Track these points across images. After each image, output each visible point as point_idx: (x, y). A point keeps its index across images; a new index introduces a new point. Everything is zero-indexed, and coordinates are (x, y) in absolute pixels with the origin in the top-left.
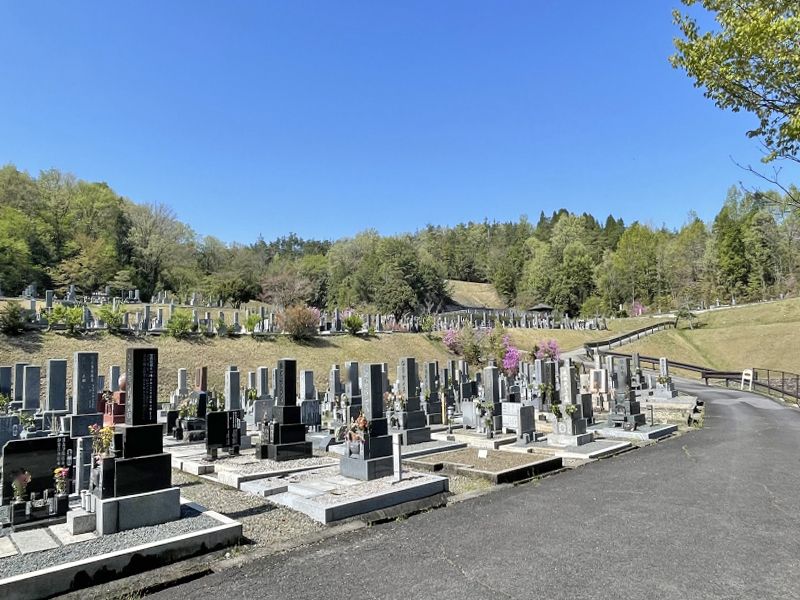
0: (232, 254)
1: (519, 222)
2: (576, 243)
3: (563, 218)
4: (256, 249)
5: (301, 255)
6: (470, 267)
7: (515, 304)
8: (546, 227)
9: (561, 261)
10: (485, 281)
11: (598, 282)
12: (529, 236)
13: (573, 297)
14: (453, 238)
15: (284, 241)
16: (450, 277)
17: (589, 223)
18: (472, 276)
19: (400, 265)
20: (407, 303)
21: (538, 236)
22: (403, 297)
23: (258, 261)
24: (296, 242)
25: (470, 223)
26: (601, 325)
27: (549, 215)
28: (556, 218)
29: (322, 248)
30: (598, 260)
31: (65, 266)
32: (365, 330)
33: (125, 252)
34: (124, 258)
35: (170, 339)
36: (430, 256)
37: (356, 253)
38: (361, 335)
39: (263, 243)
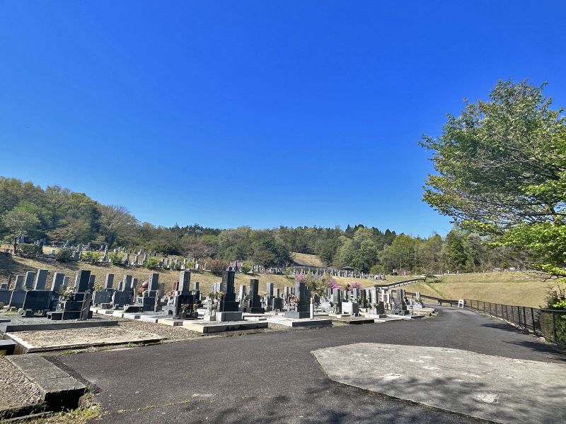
0: (159, 231)
1: (334, 229)
2: (368, 241)
3: (360, 229)
4: (173, 230)
5: (201, 235)
6: (305, 247)
7: (331, 265)
8: (350, 232)
9: (359, 248)
10: (314, 254)
11: (381, 259)
12: (340, 235)
13: (366, 265)
14: (295, 233)
15: (191, 227)
16: (293, 251)
17: (376, 232)
18: (305, 250)
19: (264, 243)
20: (272, 261)
21: (345, 236)
22: (270, 259)
23: (175, 235)
24: (198, 228)
25: (305, 227)
26: (383, 278)
27: (353, 226)
28: (356, 228)
29: (216, 232)
30: (381, 248)
31: (58, 230)
32: (251, 272)
33: (96, 227)
34: (95, 230)
35: (146, 269)
36: (282, 240)
37: (236, 236)
38: (249, 274)
39: (178, 227)
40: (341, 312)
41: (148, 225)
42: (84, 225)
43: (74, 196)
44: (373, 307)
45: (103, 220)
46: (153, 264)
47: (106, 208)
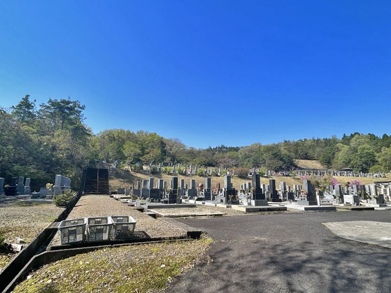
0: (199, 152)
1: (331, 138)
2: (365, 145)
3: (357, 136)
4: (208, 150)
5: (226, 152)
6: (306, 154)
7: (331, 168)
8: (346, 140)
9: (357, 152)
10: (314, 160)
11: (380, 160)
12: (337, 143)
13: (364, 165)
14: (297, 145)
15: (219, 147)
16: (296, 158)
17: (372, 137)
18: (307, 157)
19: (272, 154)
20: (280, 167)
21: (342, 143)
22: (279, 165)
23: (210, 154)
24: (224, 147)
25: (305, 139)
26: (382, 176)
27: (348, 135)
28: (352, 136)
29: (236, 149)
30: (379, 151)
31: (145, 156)
32: (266, 175)
33: (164, 152)
34: (164, 154)
35: (197, 176)
36: (286, 151)
37: (251, 151)
38: (265, 177)
39: (211, 148)
40: (343, 202)
41: (192, 148)
42: (157, 151)
43: (150, 135)
44: (373, 198)
45: (168, 148)
46: (202, 173)
47: (168, 141)
